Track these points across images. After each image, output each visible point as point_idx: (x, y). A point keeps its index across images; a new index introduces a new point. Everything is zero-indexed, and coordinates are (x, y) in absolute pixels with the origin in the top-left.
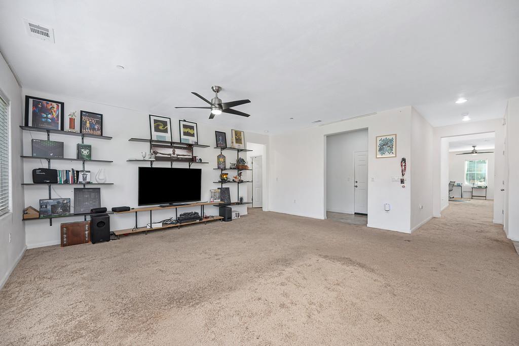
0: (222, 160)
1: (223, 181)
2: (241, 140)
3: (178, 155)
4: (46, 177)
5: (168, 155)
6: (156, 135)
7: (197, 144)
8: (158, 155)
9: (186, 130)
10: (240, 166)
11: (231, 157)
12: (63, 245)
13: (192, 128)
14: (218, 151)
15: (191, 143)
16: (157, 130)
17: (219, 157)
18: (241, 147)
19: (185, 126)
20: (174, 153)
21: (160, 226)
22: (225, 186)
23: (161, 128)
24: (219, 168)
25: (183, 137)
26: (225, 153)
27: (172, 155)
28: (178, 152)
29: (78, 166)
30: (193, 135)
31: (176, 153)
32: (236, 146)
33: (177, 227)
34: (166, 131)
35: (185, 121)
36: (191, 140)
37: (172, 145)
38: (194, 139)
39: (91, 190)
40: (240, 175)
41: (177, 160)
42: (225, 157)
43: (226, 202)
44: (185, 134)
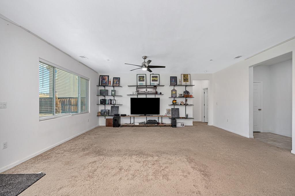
0: (174, 92)
1: (174, 103)
2: (188, 79)
3: (148, 91)
4: (103, 102)
5: (144, 92)
6: (139, 83)
7: (159, 85)
8: (140, 92)
9: (153, 79)
10: (187, 95)
11: (180, 90)
12: (106, 126)
13: (156, 77)
14: (172, 88)
15: (155, 85)
16: (140, 80)
17: (172, 91)
18: (188, 83)
19: (153, 77)
20: (146, 91)
21: (138, 124)
22: (176, 107)
23: (141, 79)
24: (172, 97)
25: (152, 82)
26: (176, 88)
27: (146, 92)
28: (149, 90)
29: (112, 98)
30: (157, 81)
31: (147, 90)
32: (184, 83)
34: (143, 81)
35: (153, 74)
36: (156, 83)
37: (146, 87)
38: (158, 82)
39: (115, 107)
40: (186, 101)
41: (148, 94)
42: (176, 91)
43: (176, 116)
44: (153, 80)
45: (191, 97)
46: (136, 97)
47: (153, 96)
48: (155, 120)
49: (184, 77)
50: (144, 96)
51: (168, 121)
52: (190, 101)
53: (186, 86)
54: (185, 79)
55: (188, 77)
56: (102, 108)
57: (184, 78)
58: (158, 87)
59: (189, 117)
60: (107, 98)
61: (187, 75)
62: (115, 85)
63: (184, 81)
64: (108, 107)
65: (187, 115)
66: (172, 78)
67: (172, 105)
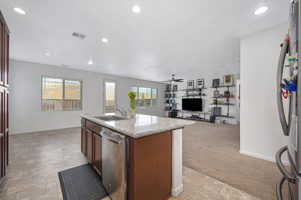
0: (216, 93)
1: (216, 103)
2: (230, 80)
3: (194, 93)
4: (168, 102)
5: (191, 94)
6: (189, 88)
7: (203, 88)
8: (188, 94)
10: (228, 95)
11: (222, 91)
13: (201, 81)
14: (215, 89)
15: (200, 88)
16: (189, 86)
17: (214, 92)
18: (230, 84)
19: (199, 82)
20: (193, 93)
21: (185, 117)
22: (218, 106)
24: (214, 97)
26: (218, 89)
29: (173, 99)
30: (201, 84)
32: (226, 84)
33: (190, 119)
34: (192, 85)
35: (199, 79)
36: (201, 87)
37: (194, 90)
38: (202, 86)
39: (175, 105)
40: (228, 100)
41: (194, 95)
42: (218, 91)
43: (217, 114)
44: (198, 85)
45: (233, 96)
46: (186, 98)
47: (198, 97)
48: (197, 116)
49: (226, 78)
50: (192, 98)
51: (208, 117)
52: (231, 100)
53: (228, 87)
54: (227, 80)
55: (230, 78)
56: (168, 105)
57: (226, 80)
58: (202, 90)
59: (229, 116)
60: (171, 99)
61: (230, 76)
62: (174, 90)
63: (226, 82)
64: (171, 105)
65: (228, 114)
66: (214, 81)
67: (213, 104)
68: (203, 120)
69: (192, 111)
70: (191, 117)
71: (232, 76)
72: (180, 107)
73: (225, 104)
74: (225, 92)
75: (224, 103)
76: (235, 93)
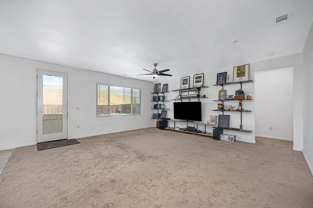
0: (223, 93)
1: (222, 109)
2: (244, 72)
3: (190, 95)
4: (156, 107)
5: (186, 95)
6: (183, 87)
7: (203, 86)
8: (182, 96)
9: (197, 80)
10: (240, 96)
11: (231, 90)
12: (157, 128)
13: (200, 77)
14: (220, 88)
15: (198, 87)
16: (184, 84)
17: (220, 92)
18: (245, 78)
19: (196, 78)
20: (189, 94)
21: (178, 129)
22: (226, 113)
23: (185, 82)
24: (220, 100)
25: (195, 84)
26: (226, 88)
27: (188, 95)
28: (191, 93)
29: (162, 103)
30: (200, 82)
31: (190, 94)
32: (237, 79)
33: (185, 132)
34: (187, 84)
35: (197, 75)
36: (199, 85)
37: (189, 89)
38: (201, 84)
39: (165, 111)
40: (241, 104)
41: (190, 97)
42: (226, 91)
43: (224, 126)
44: (196, 82)
45: (249, 98)
46: (180, 101)
47: (196, 100)
48: (194, 128)
49: (238, 70)
50: (187, 101)
51: (210, 131)
52: (246, 105)
53: (241, 83)
54: (240, 73)
55: (244, 69)
56: (156, 112)
57: (238, 72)
58: (202, 89)
59: (244, 129)
60: (160, 103)
61: (244, 66)
62: (164, 91)
63: (238, 76)
64: (160, 111)
65: (241, 126)
66: (219, 75)
67: (217, 110)
68: (204, 134)
69: (188, 121)
70: (186, 129)
71: (247, 67)
72: (171, 115)
73: (237, 110)
74: (237, 92)
75: (234, 109)
76: (253, 93)
